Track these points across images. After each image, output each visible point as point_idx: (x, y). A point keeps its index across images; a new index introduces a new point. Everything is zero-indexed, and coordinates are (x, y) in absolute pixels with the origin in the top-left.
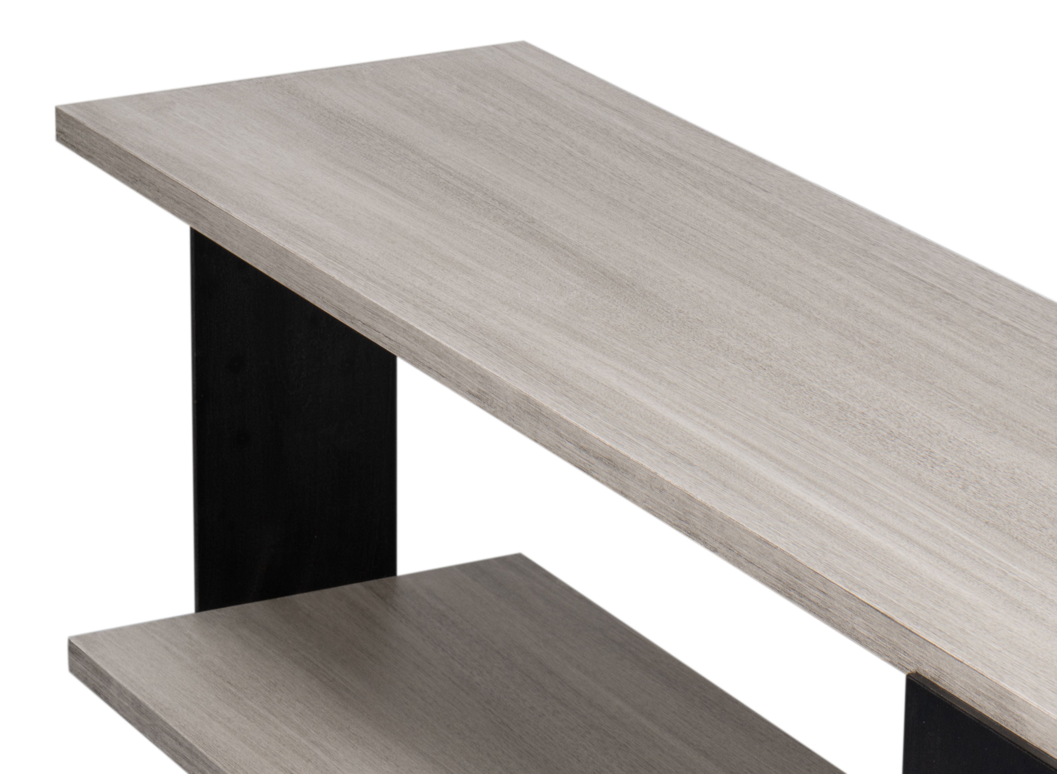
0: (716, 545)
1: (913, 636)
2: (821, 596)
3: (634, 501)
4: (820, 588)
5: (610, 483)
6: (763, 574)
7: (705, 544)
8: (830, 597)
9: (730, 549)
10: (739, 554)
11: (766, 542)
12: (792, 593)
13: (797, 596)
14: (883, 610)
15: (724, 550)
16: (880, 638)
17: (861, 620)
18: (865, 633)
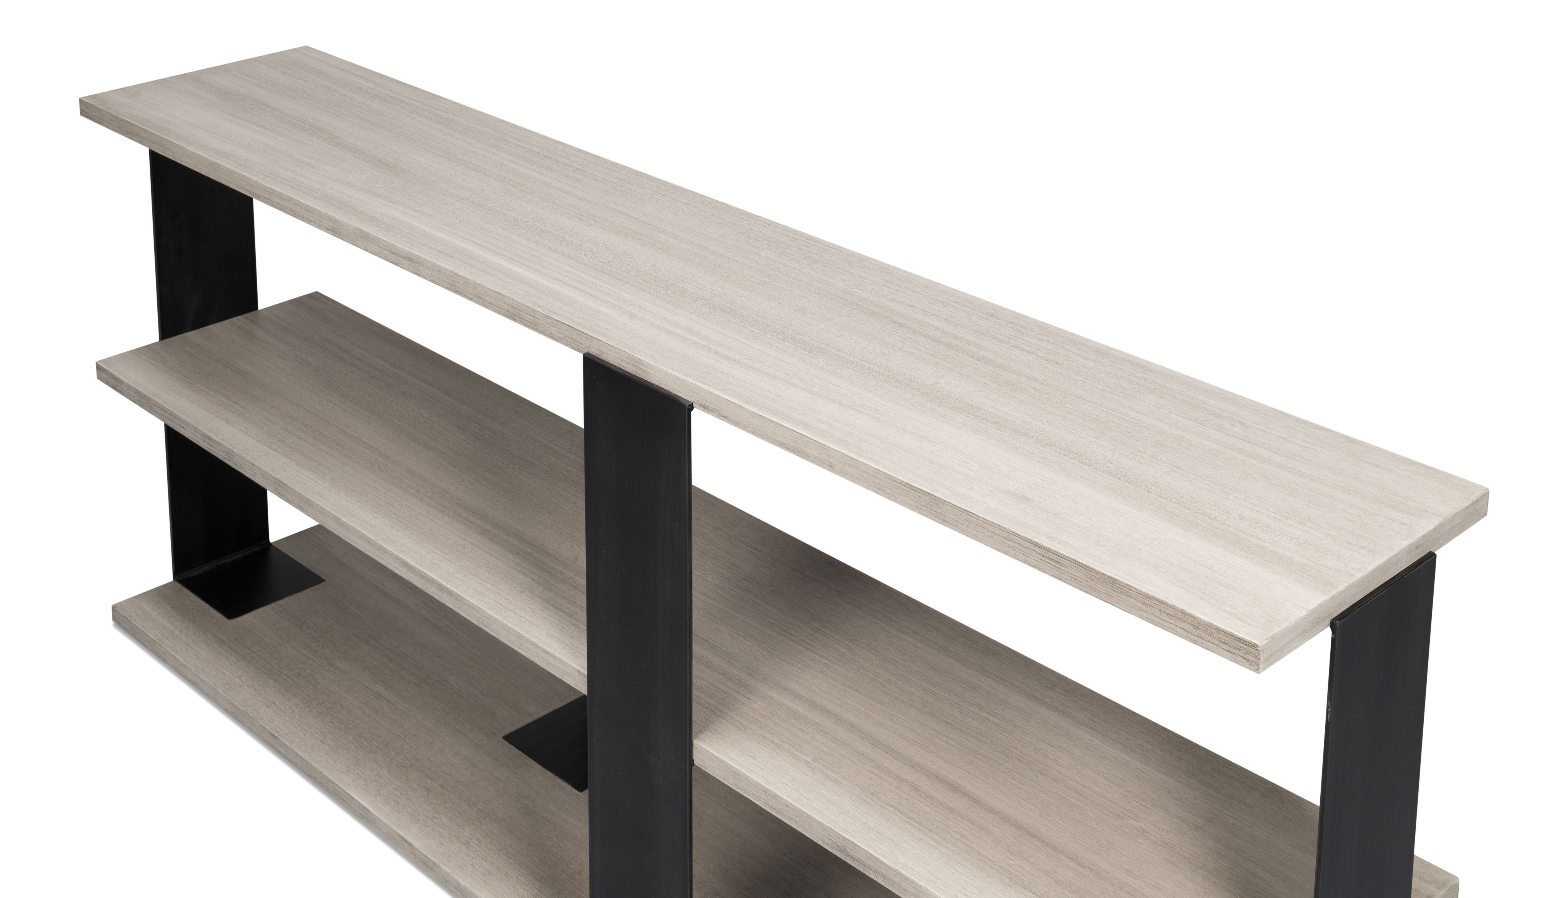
0: (472, 296)
1: (584, 335)
2: (532, 318)
3: (424, 278)
4: (531, 314)
5: (410, 269)
6: (499, 309)
7: (465, 296)
8: (537, 318)
9: (480, 297)
10: (485, 300)
11: (500, 294)
12: (516, 317)
13: (519, 319)
14: (567, 323)
15: (476, 298)
16: (567, 337)
17: (555, 329)
18: (558, 335)
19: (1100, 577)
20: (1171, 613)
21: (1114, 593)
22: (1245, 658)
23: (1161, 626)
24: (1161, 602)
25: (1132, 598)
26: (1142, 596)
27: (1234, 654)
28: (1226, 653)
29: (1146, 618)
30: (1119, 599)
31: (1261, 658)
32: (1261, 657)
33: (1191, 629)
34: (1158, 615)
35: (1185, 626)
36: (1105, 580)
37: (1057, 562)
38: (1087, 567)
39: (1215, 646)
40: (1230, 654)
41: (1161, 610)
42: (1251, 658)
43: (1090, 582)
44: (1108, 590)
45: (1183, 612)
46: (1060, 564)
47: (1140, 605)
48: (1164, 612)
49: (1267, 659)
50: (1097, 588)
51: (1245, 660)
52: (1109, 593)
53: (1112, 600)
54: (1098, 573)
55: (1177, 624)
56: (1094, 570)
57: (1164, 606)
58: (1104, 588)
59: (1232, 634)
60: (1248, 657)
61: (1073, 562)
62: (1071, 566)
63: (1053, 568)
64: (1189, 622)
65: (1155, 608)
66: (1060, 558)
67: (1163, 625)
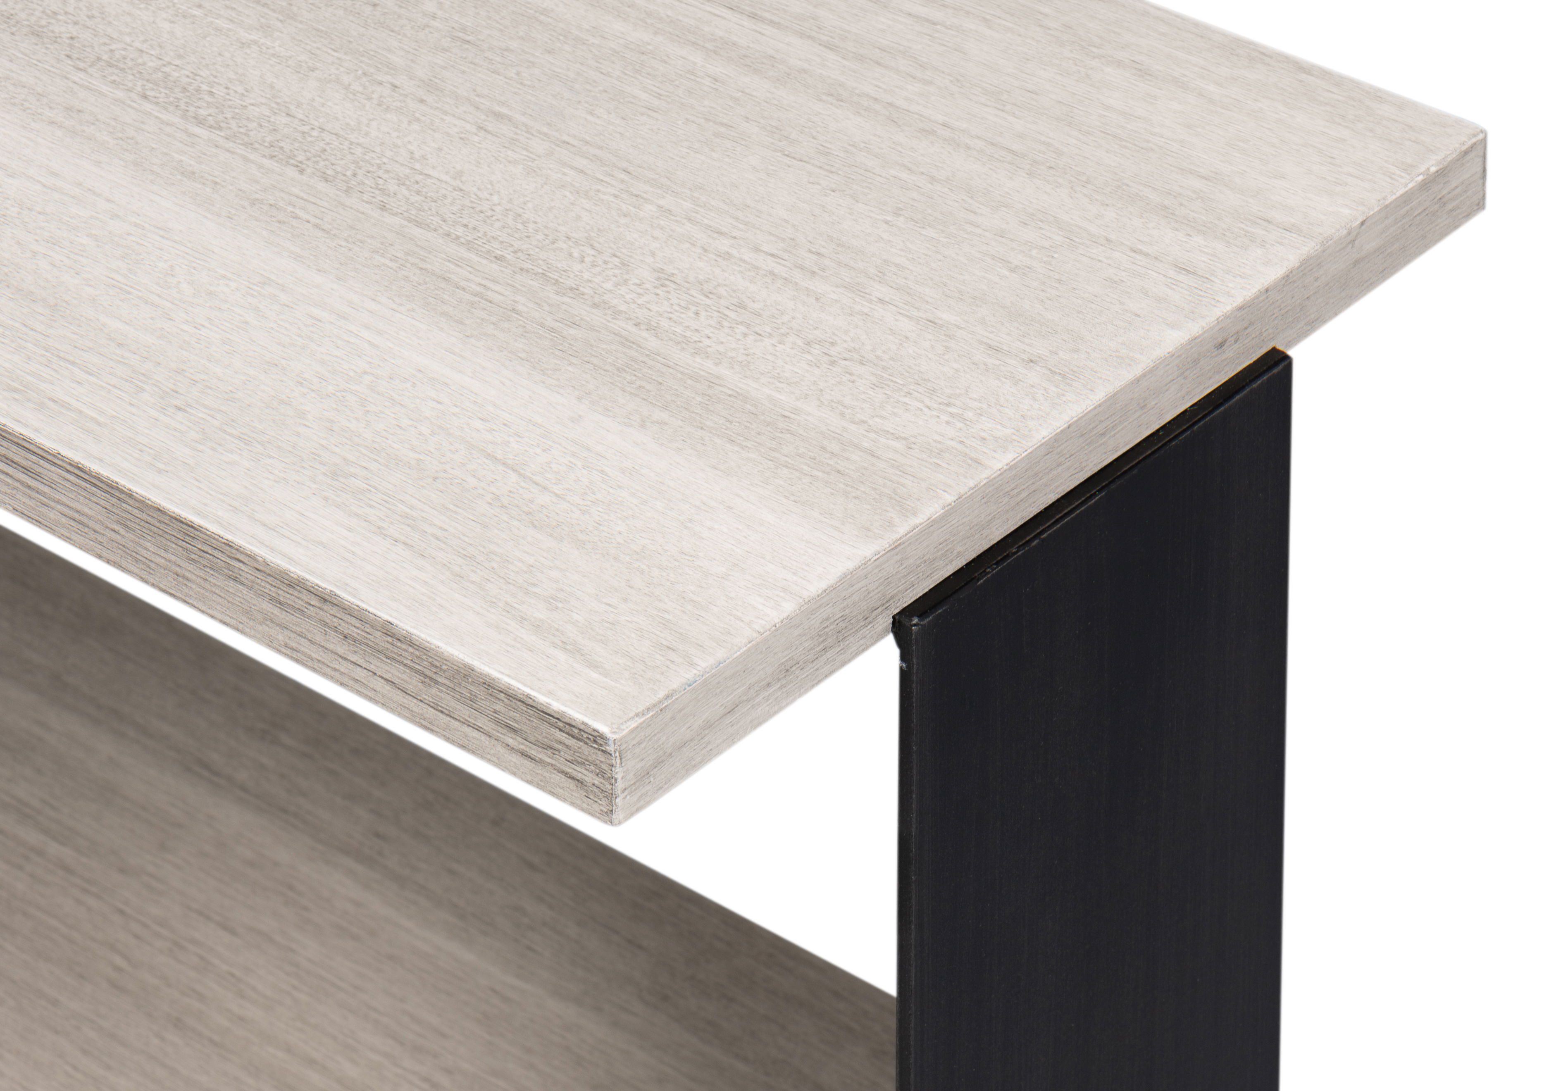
19: (149, 519)
20: (353, 632)
21: (191, 567)
22: (573, 778)
23: (328, 671)
24: (326, 599)
25: (242, 584)
26: (270, 579)
27: (541, 762)
28: (515, 759)
29: (286, 646)
30: (207, 585)
31: (619, 776)
32: (619, 773)
33: (413, 683)
34: (319, 638)
35: (396, 672)
36: (162, 526)
37: (26, 470)
38: (112, 487)
39: (483, 737)
40: (527, 763)
41: (326, 624)
42: (590, 778)
43: (122, 531)
44: (173, 558)
45: (388, 630)
46: (36, 476)
47: (266, 606)
48: (335, 629)
49: (644, 776)
50: (143, 552)
51: (571, 784)
52: (178, 569)
53: (186, 590)
54: (143, 505)
55: (372, 668)
56: (130, 496)
57: (334, 611)
58: (162, 553)
59: (530, 702)
60: (579, 772)
61: (68, 471)
62: (68, 485)
63: (15, 488)
64: (409, 662)
65: (309, 617)
66: (34, 458)
67: (335, 670)
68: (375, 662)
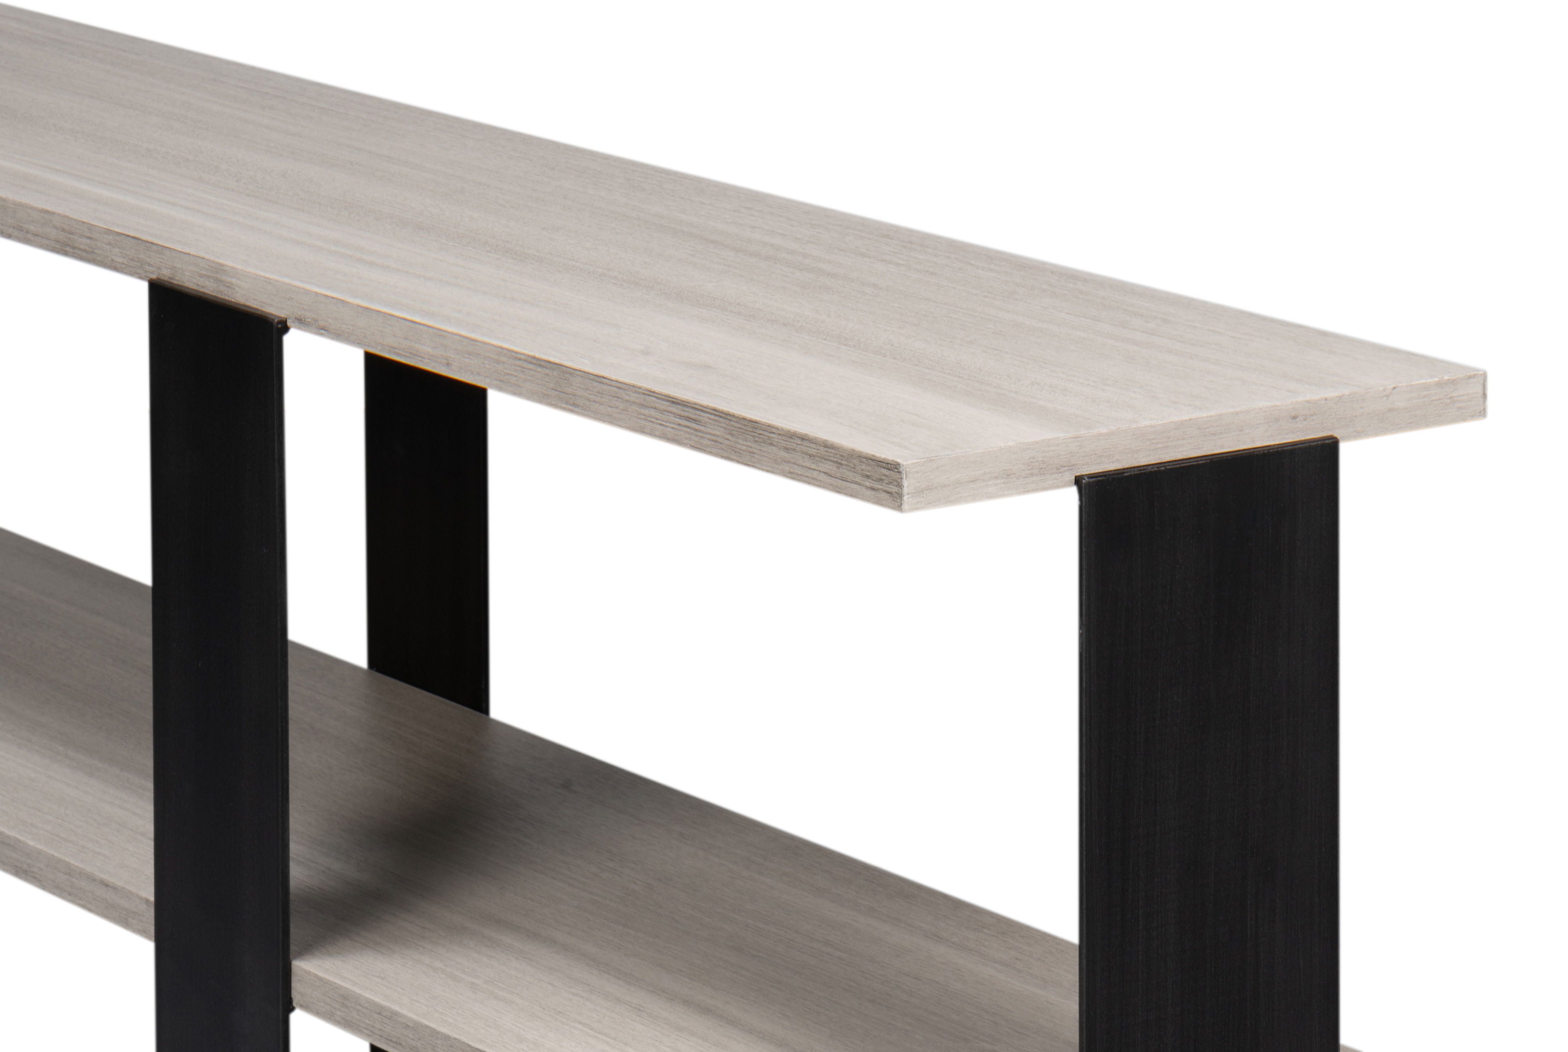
19: (740, 426)
20: (813, 452)
22: (889, 493)
23: (805, 479)
24: (802, 438)
25: (774, 445)
26: (783, 438)
27: (877, 489)
30: (761, 453)
31: (906, 486)
32: (906, 484)
34: (801, 462)
35: (829, 467)
36: (746, 428)
37: (696, 421)
38: (728, 415)
39: (859, 487)
41: (804, 453)
43: (731, 439)
44: (749, 444)
45: (826, 445)
46: (699, 422)
47: (781, 453)
48: (806, 454)
49: (919, 492)
50: (737, 446)
52: (751, 449)
54: (739, 419)
55: (819, 468)
56: (735, 417)
57: (805, 443)
58: (746, 443)
59: (874, 458)
61: (711, 414)
62: (710, 421)
63: (691, 434)
64: (832, 459)
65: (797, 452)
66: (698, 412)
67: (807, 477)
68: (821, 465)
